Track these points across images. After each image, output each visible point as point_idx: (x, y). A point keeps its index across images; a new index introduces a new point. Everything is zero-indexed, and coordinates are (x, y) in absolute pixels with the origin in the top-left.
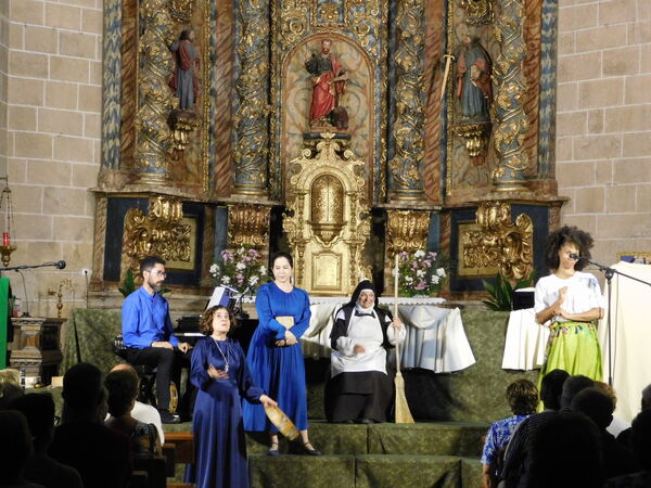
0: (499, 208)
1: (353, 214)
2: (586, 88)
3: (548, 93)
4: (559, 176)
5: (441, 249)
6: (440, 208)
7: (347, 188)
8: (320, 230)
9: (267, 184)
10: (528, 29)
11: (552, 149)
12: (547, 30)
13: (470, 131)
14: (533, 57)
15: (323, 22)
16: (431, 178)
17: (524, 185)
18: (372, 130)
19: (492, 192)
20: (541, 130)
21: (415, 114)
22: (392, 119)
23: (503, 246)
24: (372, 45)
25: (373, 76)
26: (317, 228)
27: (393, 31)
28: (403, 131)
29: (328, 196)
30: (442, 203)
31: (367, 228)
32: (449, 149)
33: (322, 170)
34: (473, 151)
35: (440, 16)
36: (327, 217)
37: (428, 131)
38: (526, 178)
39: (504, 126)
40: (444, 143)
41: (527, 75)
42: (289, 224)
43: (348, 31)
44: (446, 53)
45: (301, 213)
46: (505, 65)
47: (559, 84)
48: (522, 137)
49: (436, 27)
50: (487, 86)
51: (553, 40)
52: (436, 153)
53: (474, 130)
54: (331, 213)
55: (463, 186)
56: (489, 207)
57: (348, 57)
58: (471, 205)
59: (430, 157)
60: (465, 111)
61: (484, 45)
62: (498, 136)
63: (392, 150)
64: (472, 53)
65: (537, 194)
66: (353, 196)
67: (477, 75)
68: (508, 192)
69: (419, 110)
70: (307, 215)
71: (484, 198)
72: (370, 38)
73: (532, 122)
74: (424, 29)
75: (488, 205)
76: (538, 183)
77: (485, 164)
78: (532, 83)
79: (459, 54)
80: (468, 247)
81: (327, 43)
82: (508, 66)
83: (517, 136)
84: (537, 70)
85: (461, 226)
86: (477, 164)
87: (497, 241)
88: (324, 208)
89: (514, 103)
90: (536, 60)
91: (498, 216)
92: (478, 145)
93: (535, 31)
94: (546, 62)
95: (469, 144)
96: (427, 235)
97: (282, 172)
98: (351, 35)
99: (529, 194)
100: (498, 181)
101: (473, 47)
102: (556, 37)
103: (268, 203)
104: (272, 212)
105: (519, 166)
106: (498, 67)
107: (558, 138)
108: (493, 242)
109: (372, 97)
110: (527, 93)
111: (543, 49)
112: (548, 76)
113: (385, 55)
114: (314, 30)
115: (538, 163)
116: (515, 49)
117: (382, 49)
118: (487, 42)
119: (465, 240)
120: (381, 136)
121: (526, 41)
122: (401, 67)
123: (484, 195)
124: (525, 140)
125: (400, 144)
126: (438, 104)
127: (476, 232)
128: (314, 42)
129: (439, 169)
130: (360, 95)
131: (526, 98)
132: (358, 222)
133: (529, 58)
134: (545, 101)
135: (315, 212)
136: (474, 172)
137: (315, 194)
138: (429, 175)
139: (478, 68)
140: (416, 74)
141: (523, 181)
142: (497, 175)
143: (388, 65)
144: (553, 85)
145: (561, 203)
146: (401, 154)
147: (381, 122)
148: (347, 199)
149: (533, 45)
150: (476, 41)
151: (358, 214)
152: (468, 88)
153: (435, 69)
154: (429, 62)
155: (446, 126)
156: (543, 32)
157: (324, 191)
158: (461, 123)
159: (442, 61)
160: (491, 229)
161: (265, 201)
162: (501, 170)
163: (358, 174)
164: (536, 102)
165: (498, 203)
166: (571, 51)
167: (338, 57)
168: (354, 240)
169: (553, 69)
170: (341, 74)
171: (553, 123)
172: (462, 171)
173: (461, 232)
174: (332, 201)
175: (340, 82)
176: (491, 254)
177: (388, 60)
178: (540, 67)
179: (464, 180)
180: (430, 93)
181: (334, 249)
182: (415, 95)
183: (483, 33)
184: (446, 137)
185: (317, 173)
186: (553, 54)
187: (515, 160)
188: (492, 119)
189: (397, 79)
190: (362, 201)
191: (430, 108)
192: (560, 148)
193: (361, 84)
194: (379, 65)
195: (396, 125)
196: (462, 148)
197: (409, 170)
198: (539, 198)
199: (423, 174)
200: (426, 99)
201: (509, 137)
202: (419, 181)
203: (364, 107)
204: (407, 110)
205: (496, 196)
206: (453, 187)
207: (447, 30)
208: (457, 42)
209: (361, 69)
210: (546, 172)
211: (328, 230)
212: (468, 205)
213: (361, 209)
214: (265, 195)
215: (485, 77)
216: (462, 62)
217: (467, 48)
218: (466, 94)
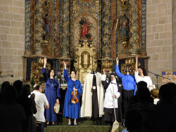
0: (131, 60)
1: (92, 62)
2: (154, 27)
3: (144, 29)
4: (147, 51)
7: (91, 55)
8: (84, 66)
9: (70, 54)
10: (138, 12)
11: (145, 44)
12: (143, 12)
13: (123, 39)
15: (84, 11)
16: (113, 52)
17: (138, 53)
18: (97, 39)
19: (129, 55)
20: (142, 39)
21: (109, 35)
22: (103, 36)
24: (97, 17)
25: (97, 25)
26: (83, 65)
27: (103, 13)
28: (105, 39)
29: (86, 57)
31: (96, 66)
32: (118, 44)
33: (84, 50)
34: (124, 44)
35: (115, 9)
36: (86, 63)
37: (112, 39)
38: (138, 51)
39: (132, 38)
40: (117, 43)
41: (138, 24)
42: (75, 65)
43: (91, 13)
44: (117, 19)
45: (79, 62)
46: (132, 22)
47: (147, 26)
48: (137, 41)
49: (114, 12)
50: (128, 27)
51: (145, 15)
52: (115, 45)
53: (125, 39)
54: (87, 62)
55: (122, 54)
56: (129, 59)
57: (91, 20)
59: (113, 46)
60: (122, 34)
61: (127, 16)
62: (131, 40)
63: (103, 45)
64: (124, 18)
66: (92, 57)
67: (125, 24)
68: (134, 55)
70: (80, 62)
71: (127, 57)
72: (97, 15)
73: (140, 37)
74: (111, 12)
75: (128, 59)
76: (142, 53)
77: (128, 48)
78: (140, 26)
79: (120, 19)
80: (123, 70)
81: (85, 16)
83: (136, 40)
84: (141, 23)
85: (121, 65)
86: (125, 48)
88: (85, 60)
89: (135, 32)
90: (141, 20)
91: (131, 62)
92: (126, 43)
93: (140, 12)
94: (143, 21)
95: (123, 43)
97: (74, 51)
98: (91, 14)
99: (139, 56)
100: (131, 52)
103: (70, 59)
104: (71, 62)
106: (131, 22)
107: (147, 41)
109: (97, 31)
110: (139, 29)
111: (143, 17)
112: (144, 24)
113: (100, 19)
114: (82, 13)
115: (142, 47)
116: (135, 17)
117: (100, 17)
118: (128, 15)
119: (123, 68)
120: (100, 41)
121: (138, 15)
122: (105, 22)
123: (127, 56)
124: (138, 41)
125: (105, 43)
126: (115, 32)
128: (82, 16)
129: (115, 49)
130: (94, 30)
132: (94, 64)
133: (139, 20)
134: (143, 31)
135: (82, 61)
136: (125, 50)
137: (82, 57)
138: (113, 51)
139: (125, 22)
140: (109, 24)
141: (138, 52)
143: (101, 22)
144: (145, 27)
145: (148, 58)
146: (105, 46)
147: (100, 37)
148: (91, 58)
149: (140, 16)
150: (125, 15)
151: (94, 62)
152: (123, 28)
153: (114, 23)
154: (112, 21)
155: (117, 38)
156: (142, 13)
157: (85, 56)
158: (121, 37)
159: (116, 21)
160: (129, 65)
161: (69, 59)
162: (132, 49)
163: (94, 51)
164: (141, 31)
165: (131, 58)
166: (150, 18)
167: (88, 20)
168: (93, 69)
169: (145, 22)
170: (89, 24)
171: (145, 37)
172: (121, 50)
174: (87, 58)
175: (89, 26)
177: (101, 21)
179: (122, 52)
180: (113, 29)
181: (88, 71)
182: (109, 30)
183: (126, 13)
184: (117, 41)
185: (83, 51)
186: (145, 18)
187: (135, 47)
189: (104, 26)
190: (95, 58)
191: (113, 33)
192: (147, 43)
193: (94, 27)
194: (99, 22)
195: (104, 38)
196: (122, 44)
197: (107, 50)
198: (142, 57)
199: (111, 51)
200: (112, 31)
201: (134, 41)
202: (110, 53)
203: (95, 33)
204: (106, 34)
205: (130, 57)
206: (119, 54)
207: (117, 12)
208: (120, 16)
209: (94, 23)
210: (144, 50)
211: (86, 66)
212: (123, 59)
213: (95, 60)
214: (69, 57)
215: (127, 25)
216: (121, 21)
217: (122, 17)
218: (122, 29)
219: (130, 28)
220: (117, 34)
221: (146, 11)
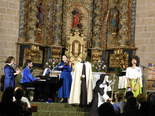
0: (120, 50)
1: (83, 51)
2: (143, 20)
3: (133, 21)
4: (136, 42)
5: (105, 60)
6: (105, 50)
7: (82, 44)
8: (74, 54)
9: (61, 42)
10: (129, 5)
11: (134, 35)
12: (134, 5)
13: (113, 30)
14: (130, 12)
15: (77, 1)
16: (103, 42)
17: (126, 44)
18: (88, 29)
19: (118, 46)
20: (131, 31)
21: (99, 26)
22: (94, 27)
23: (121, 60)
24: (89, 7)
25: (89, 16)
27: (94, 4)
28: (96, 30)
29: (77, 46)
30: (106, 48)
31: (86, 54)
32: (108, 35)
33: (75, 39)
34: (114, 35)
35: (106, 1)
36: (76, 51)
37: (103, 30)
38: (127, 43)
39: (122, 29)
40: (107, 33)
41: (128, 16)
42: (66, 52)
43: (83, 4)
44: (108, 10)
45: (70, 50)
46: (122, 14)
47: (136, 19)
48: (126, 32)
49: (105, 4)
50: (118, 19)
51: (135, 8)
52: (105, 36)
53: (114, 30)
54: (77, 50)
56: (118, 50)
57: (83, 10)
58: (113, 49)
59: (103, 37)
60: (112, 25)
61: (118, 8)
62: (120, 32)
63: (93, 35)
65: (130, 47)
66: (83, 46)
67: (116, 16)
68: (122, 46)
69: (100, 24)
70: (71, 51)
71: (116, 48)
72: (89, 6)
73: (129, 29)
74: (102, 4)
75: (117, 49)
76: (130, 44)
77: (117, 39)
78: (129, 18)
79: (111, 10)
80: (112, 60)
81: (77, 7)
82: (123, 14)
83: (125, 32)
84: (131, 15)
85: (110, 55)
86: (115, 39)
87: (119, 58)
88: (75, 49)
89: (124, 23)
90: (131, 13)
91: (120, 52)
93: (130, 5)
94: (133, 13)
95: (113, 34)
96: (101, 56)
97: (65, 39)
98: (84, 5)
99: (128, 47)
100: (120, 43)
101: (115, 9)
102: (136, 7)
103: (61, 47)
104: (62, 50)
105: (125, 40)
106: (121, 14)
107: (136, 33)
108: (118, 59)
109: (88, 21)
111: (132, 10)
112: (133, 17)
113: (92, 10)
114: (74, 4)
115: (130, 39)
116: (125, 10)
117: (91, 9)
119: (111, 58)
120: (91, 31)
121: (128, 8)
122: (96, 13)
123: (116, 47)
124: (127, 33)
125: (95, 33)
126: (105, 23)
127: (114, 56)
128: (74, 6)
129: (105, 40)
130: (86, 20)
131: (128, 22)
132: (84, 53)
133: (129, 12)
134: (133, 23)
135: (73, 50)
136: (114, 41)
137: (73, 45)
138: (103, 41)
139: (116, 14)
140: (100, 15)
141: (126, 43)
142: (120, 42)
143: (93, 13)
144: (135, 19)
145: (136, 49)
146: (95, 36)
147: (91, 27)
148: (81, 47)
149: (130, 9)
150: (115, 7)
151: (84, 51)
152: (113, 19)
153: (105, 14)
154: (103, 12)
155: (107, 29)
156: (133, 6)
157: (76, 44)
158: (111, 28)
159: (107, 12)
160: (118, 55)
161: (60, 47)
162: (121, 40)
163: (84, 41)
164: (130, 23)
165: (120, 49)
166: (140, 11)
167: (80, 10)
168: (83, 57)
169: (135, 15)
170: (81, 15)
171: (134, 29)
172: (111, 40)
173: (110, 56)
174: (77, 47)
175: (80, 17)
176: (118, 62)
177: (93, 11)
178: (132, 14)
179: (111, 43)
180: (103, 20)
181: (78, 59)
182: (99, 21)
183: (117, 5)
184: (107, 31)
185: (74, 40)
186: (135, 11)
187: (124, 38)
188: (119, 27)
189: (95, 16)
190: (85, 47)
191: (103, 24)
192: (136, 35)
193: (86, 17)
194: (91, 13)
195: (95, 28)
196: (111, 34)
197: (97, 40)
198: (130, 48)
199: (101, 41)
200: (102, 22)
201: (123, 32)
202: (100, 43)
203: (86, 23)
204: (97, 24)
205: (119, 47)
206: (109, 44)
207: (108, 4)
208: (111, 7)
209: (86, 14)
210: (132, 41)
211: (76, 54)
212: (112, 49)
213: (85, 49)
214: (60, 45)
215: (118, 16)
216: (112, 13)
217: (113, 9)
218: (112, 21)
219: (120, 20)
220: (107, 25)
221: (136, 5)
